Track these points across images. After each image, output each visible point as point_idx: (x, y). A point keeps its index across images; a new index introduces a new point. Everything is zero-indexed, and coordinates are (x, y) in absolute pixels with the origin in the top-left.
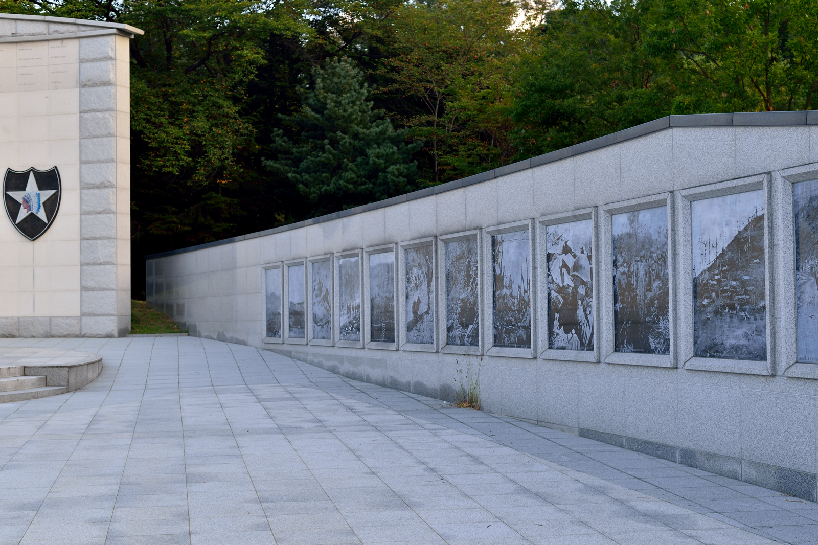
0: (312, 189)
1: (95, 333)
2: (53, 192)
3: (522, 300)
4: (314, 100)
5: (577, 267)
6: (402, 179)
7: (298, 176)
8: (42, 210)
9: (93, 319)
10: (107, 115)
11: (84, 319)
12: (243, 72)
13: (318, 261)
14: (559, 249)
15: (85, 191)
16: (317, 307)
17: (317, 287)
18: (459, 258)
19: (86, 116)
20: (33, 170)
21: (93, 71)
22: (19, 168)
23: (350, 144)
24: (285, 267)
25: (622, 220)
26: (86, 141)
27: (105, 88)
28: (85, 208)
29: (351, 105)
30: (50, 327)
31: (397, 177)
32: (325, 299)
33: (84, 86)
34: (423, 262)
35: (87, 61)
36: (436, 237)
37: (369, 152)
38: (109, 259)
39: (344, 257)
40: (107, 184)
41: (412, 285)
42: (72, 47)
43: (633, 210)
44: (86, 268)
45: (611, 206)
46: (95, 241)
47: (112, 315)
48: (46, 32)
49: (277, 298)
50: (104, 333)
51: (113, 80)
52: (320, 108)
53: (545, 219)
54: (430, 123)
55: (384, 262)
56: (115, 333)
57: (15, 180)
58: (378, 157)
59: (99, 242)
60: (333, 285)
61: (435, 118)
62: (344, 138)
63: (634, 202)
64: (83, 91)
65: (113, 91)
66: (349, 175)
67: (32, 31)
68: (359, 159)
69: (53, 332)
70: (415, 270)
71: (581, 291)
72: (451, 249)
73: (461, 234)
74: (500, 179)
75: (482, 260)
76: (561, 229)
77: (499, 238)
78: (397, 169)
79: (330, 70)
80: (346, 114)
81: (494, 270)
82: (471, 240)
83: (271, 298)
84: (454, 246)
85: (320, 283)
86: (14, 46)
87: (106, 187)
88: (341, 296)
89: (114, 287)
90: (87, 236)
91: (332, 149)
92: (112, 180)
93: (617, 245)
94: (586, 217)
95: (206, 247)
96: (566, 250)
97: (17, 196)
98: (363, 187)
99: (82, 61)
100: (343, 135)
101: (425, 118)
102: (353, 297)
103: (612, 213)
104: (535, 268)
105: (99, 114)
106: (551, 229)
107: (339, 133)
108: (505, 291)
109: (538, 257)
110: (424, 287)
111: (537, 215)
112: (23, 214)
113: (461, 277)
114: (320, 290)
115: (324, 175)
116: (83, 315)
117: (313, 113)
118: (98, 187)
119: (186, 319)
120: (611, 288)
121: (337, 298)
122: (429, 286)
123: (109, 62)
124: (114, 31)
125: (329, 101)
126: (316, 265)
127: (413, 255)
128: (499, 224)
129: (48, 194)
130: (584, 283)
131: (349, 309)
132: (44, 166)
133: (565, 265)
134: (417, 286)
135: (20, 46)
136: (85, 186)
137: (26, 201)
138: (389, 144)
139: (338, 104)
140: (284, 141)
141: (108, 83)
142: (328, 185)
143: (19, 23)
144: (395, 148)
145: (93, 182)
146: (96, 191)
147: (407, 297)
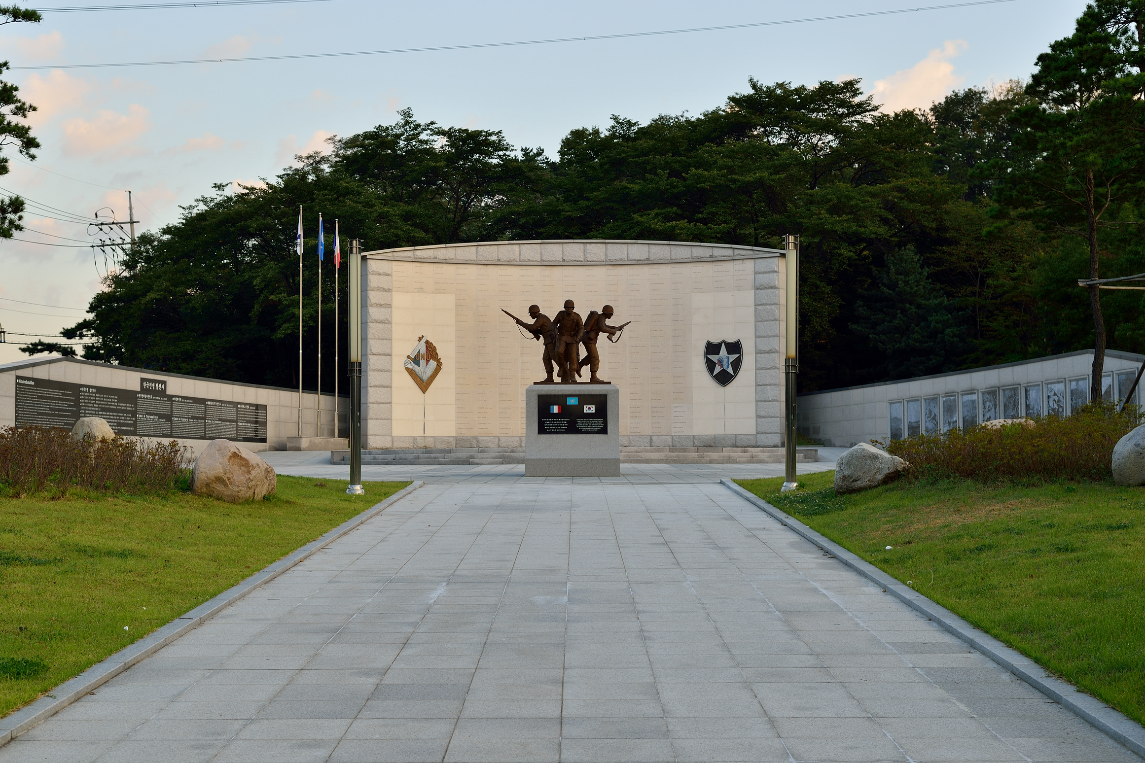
0: (888, 347)
1: (766, 444)
2: (738, 355)
3: (1038, 414)
4: (887, 280)
5: (1059, 401)
6: (956, 339)
7: (877, 337)
8: (730, 367)
9: (765, 436)
10: (773, 307)
11: (758, 435)
12: (839, 263)
13: (928, 399)
14: (1053, 393)
15: (759, 355)
16: (928, 424)
17: (928, 413)
18: (1010, 397)
19: (759, 307)
20: (724, 342)
21: (764, 279)
22: (715, 340)
23: (915, 312)
24: (905, 402)
25: (1074, 383)
26: (759, 323)
27: (772, 290)
28: (759, 366)
29: (915, 284)
30: (736, 441)
31: (952, 337)
32: (934, 418)
33: (757, 288)
34: (992, 399)
35: (760, 273)
36: (999, 388)
37: (930, 319)
38: (775, 398)
39: (946, 396)
40: (774, 351)
41: (987, 410)
42: (749, 265)
43: (1077, 380)
44: (759, 403)
45: (1070, 379)
46: (765, 387)
47: (777, 433)
48: (732, 255)
49: (899, 420)
50: (772, 445)
51: (777, 286)
52: (893, 286)
53: (1047, 382)
54: (973, 294)
55: (971, 399)
56: (780, 445)
57: (712, 348)
58: (936, 323)
59: (769, 387)
60: (940, 411)
61: (978, 289)
62: (911, 309)
63: (1077, 378)
64: (757, 292)
65: (777, 292)
66: (916, 336)
67: (723, 254)
68: (922, 324)
69: (738, 444)
70: (988, 403)
71: (1060, 410)
72: (1006, 393)
73: (1011, 387)
74: (1028, 365)
75: (1021, 398)
76: (1053, 386)
77: (1028, 389)
78: (952, 332)
79: (898, 257)
80: (913, 291)
81: (1026, 402)
82: (1015, 389)
83: (894, 420)
84: (1007, 392)
85: (930, 410)
86: (711, 264)
87: (772, 352)
88: (944, 417)
89: (779, 416)
90: (761, 384)
91: (902, 316)
92: (777, 348)
93: (1072, 392)
94: (1062, 382)
95: (841, 390)
96: (1055, 394)
97: (714, 358)
98: (926, 345)
99: (756, 273)
100: (910, 306)
101: (970, 289)
102: (951, 417)
103: (1071, 381)
104: (1043, 401)
105: (768, 307)
106: (1049, 386)
107: (908, 305)
108: (1031, 411)
109: (1044, 397)
110: (993, 410)
111: (1044, 380)
112: (718, 369)
113: (1011, 406)
114: (930, 414)
115: (896, 335)
116: (758, 433)
117: (888, 290)
118: (767, 353)
119: (821, 436)
120: (1070, 408)
121: (942, 418)
122: (995, 410)
123: (775, 274)
124: (778, 255)
125: (900, 282)
126: (927, 401)
127: (987, 396)
128: (1028, 383)
129: (734, 357)
130: (1061, 407)
131: (949, 423)
132: (731, 339)
133: (1054, 400)
134: (989, 410)
135: (714, 264)
136: (758, 352)
137: (720, 361)
138: (944, 312)
139: (906, 283)
140: (864, 310)
141: (775, 287)
142: (900, 344)
143: (714, 249)
144: (950, 316)
145: (764, 349)
146: (766, 355)
147: (984, 416)
